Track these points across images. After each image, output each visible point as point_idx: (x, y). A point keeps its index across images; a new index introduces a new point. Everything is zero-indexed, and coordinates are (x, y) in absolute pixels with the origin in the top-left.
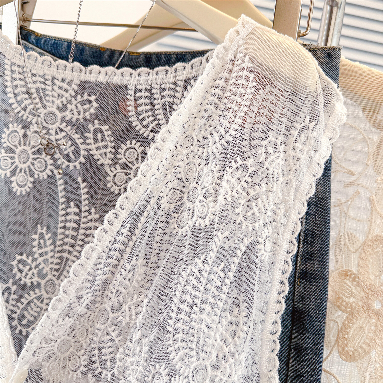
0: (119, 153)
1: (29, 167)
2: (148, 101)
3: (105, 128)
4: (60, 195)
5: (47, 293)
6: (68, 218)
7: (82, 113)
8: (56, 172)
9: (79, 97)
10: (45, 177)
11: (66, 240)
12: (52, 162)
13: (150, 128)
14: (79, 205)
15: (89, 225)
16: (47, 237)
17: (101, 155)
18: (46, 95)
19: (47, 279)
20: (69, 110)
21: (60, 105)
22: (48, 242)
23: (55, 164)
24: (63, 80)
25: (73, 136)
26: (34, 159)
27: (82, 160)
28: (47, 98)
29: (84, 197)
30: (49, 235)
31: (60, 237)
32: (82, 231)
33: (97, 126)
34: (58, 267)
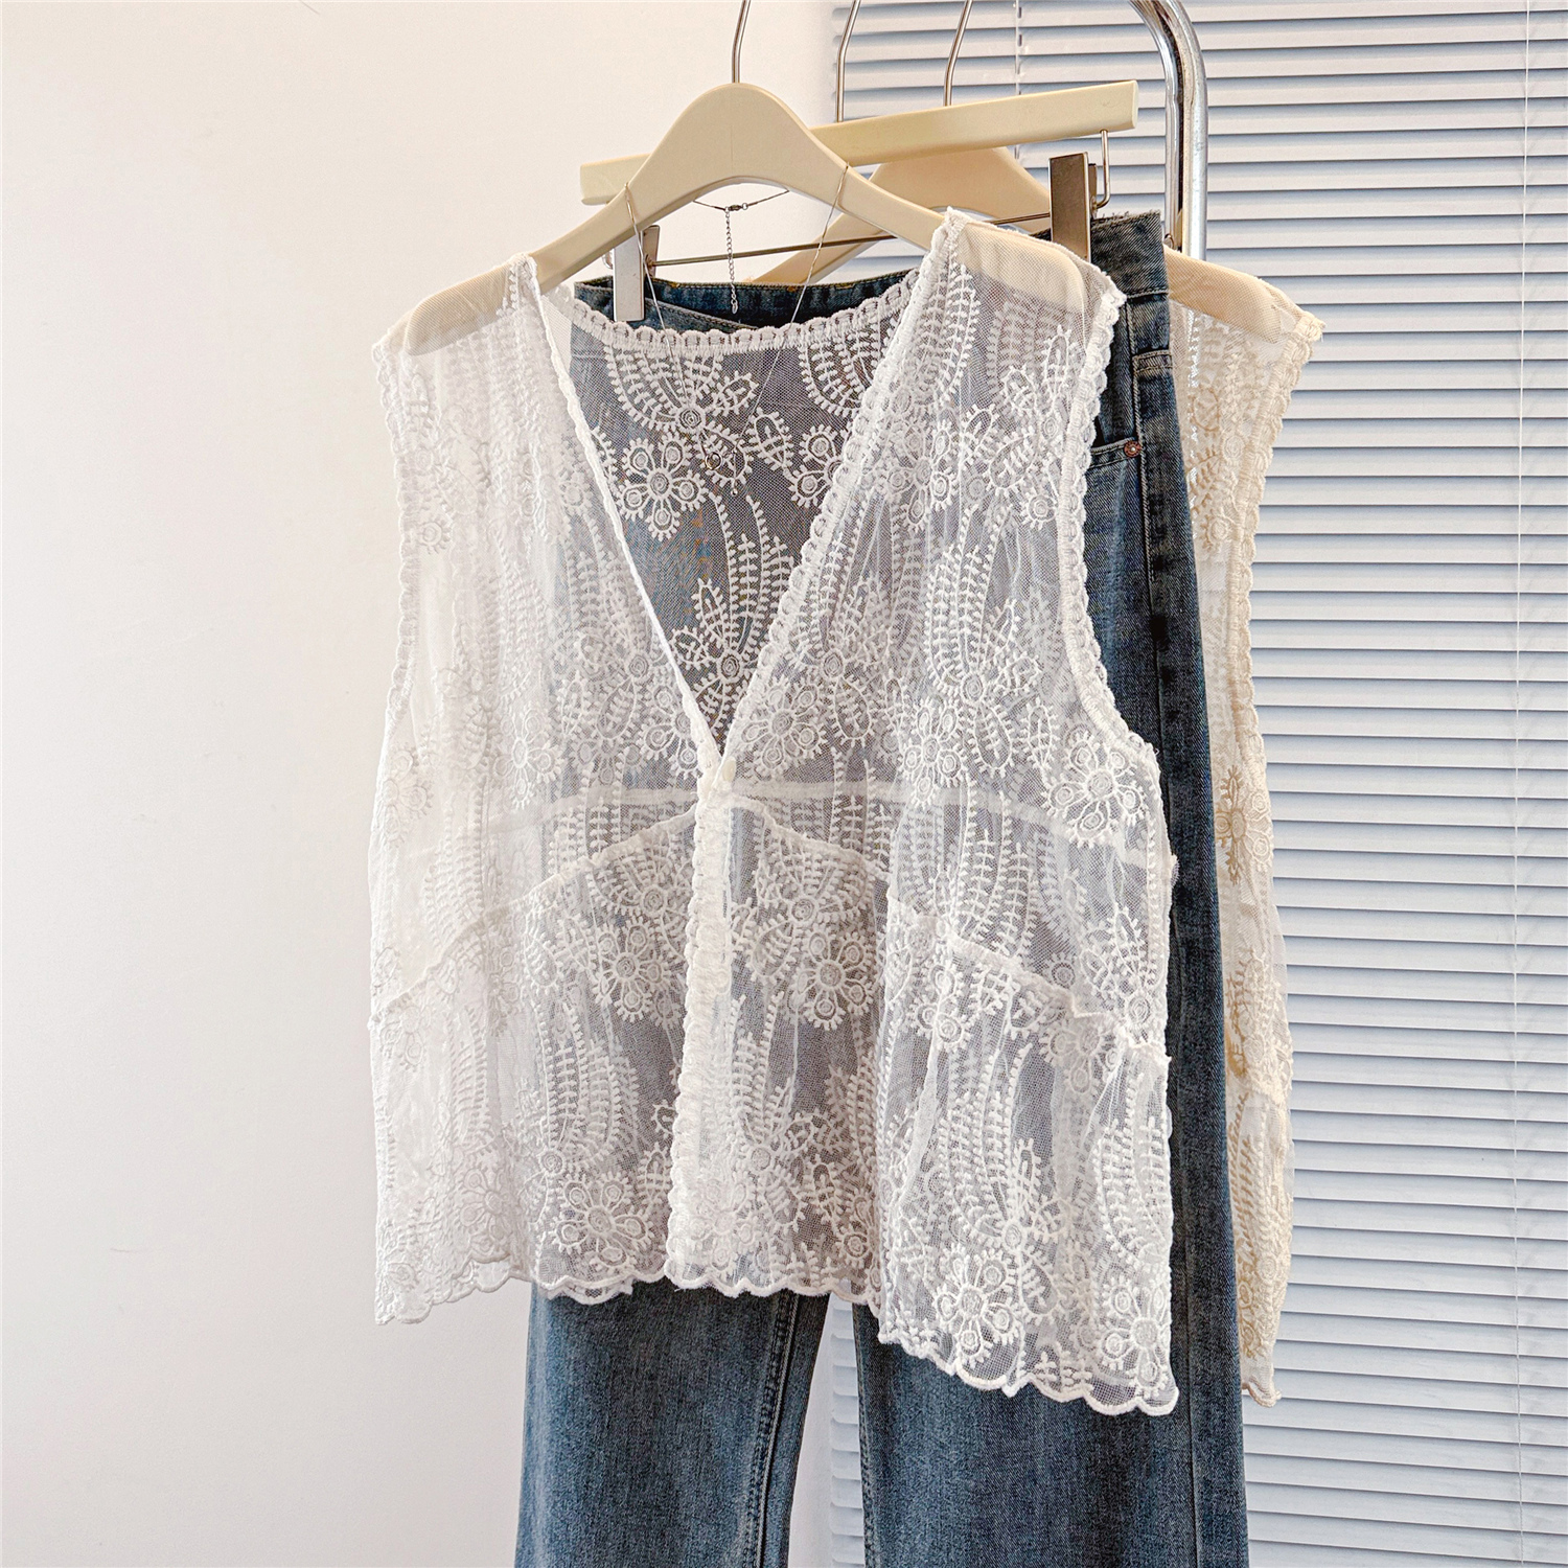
0: (802, 448)
1: (670, 497)
2: (832, 364)
3: (772, 416)
4: (724, 528)
5: (727, 676)
6: (741, 559)
7: (736, 401)
8: (711, 495)
9: (727, 379)
10: (698, 507)
11: (742, 592)
12: (703, 482)
13: (842, 402)
14: (753, 537)
15: (773, 562)
16: (714, 594)
17: (775, 456)
18: (676, 388)
19: (724, 655)
20: (715, 401)
21: (701, 397)
22: (718, 601)
23: (709, 484)
24: (698, 360)
25: (728, 438)
26: (675, 484)
27: (748, 469)
28: (680, 391)
29: (759, 523)
30: (718, 589)
31: (733, 589)
32: (766, 574)
33: (762, 416)
34: (737, 634)
